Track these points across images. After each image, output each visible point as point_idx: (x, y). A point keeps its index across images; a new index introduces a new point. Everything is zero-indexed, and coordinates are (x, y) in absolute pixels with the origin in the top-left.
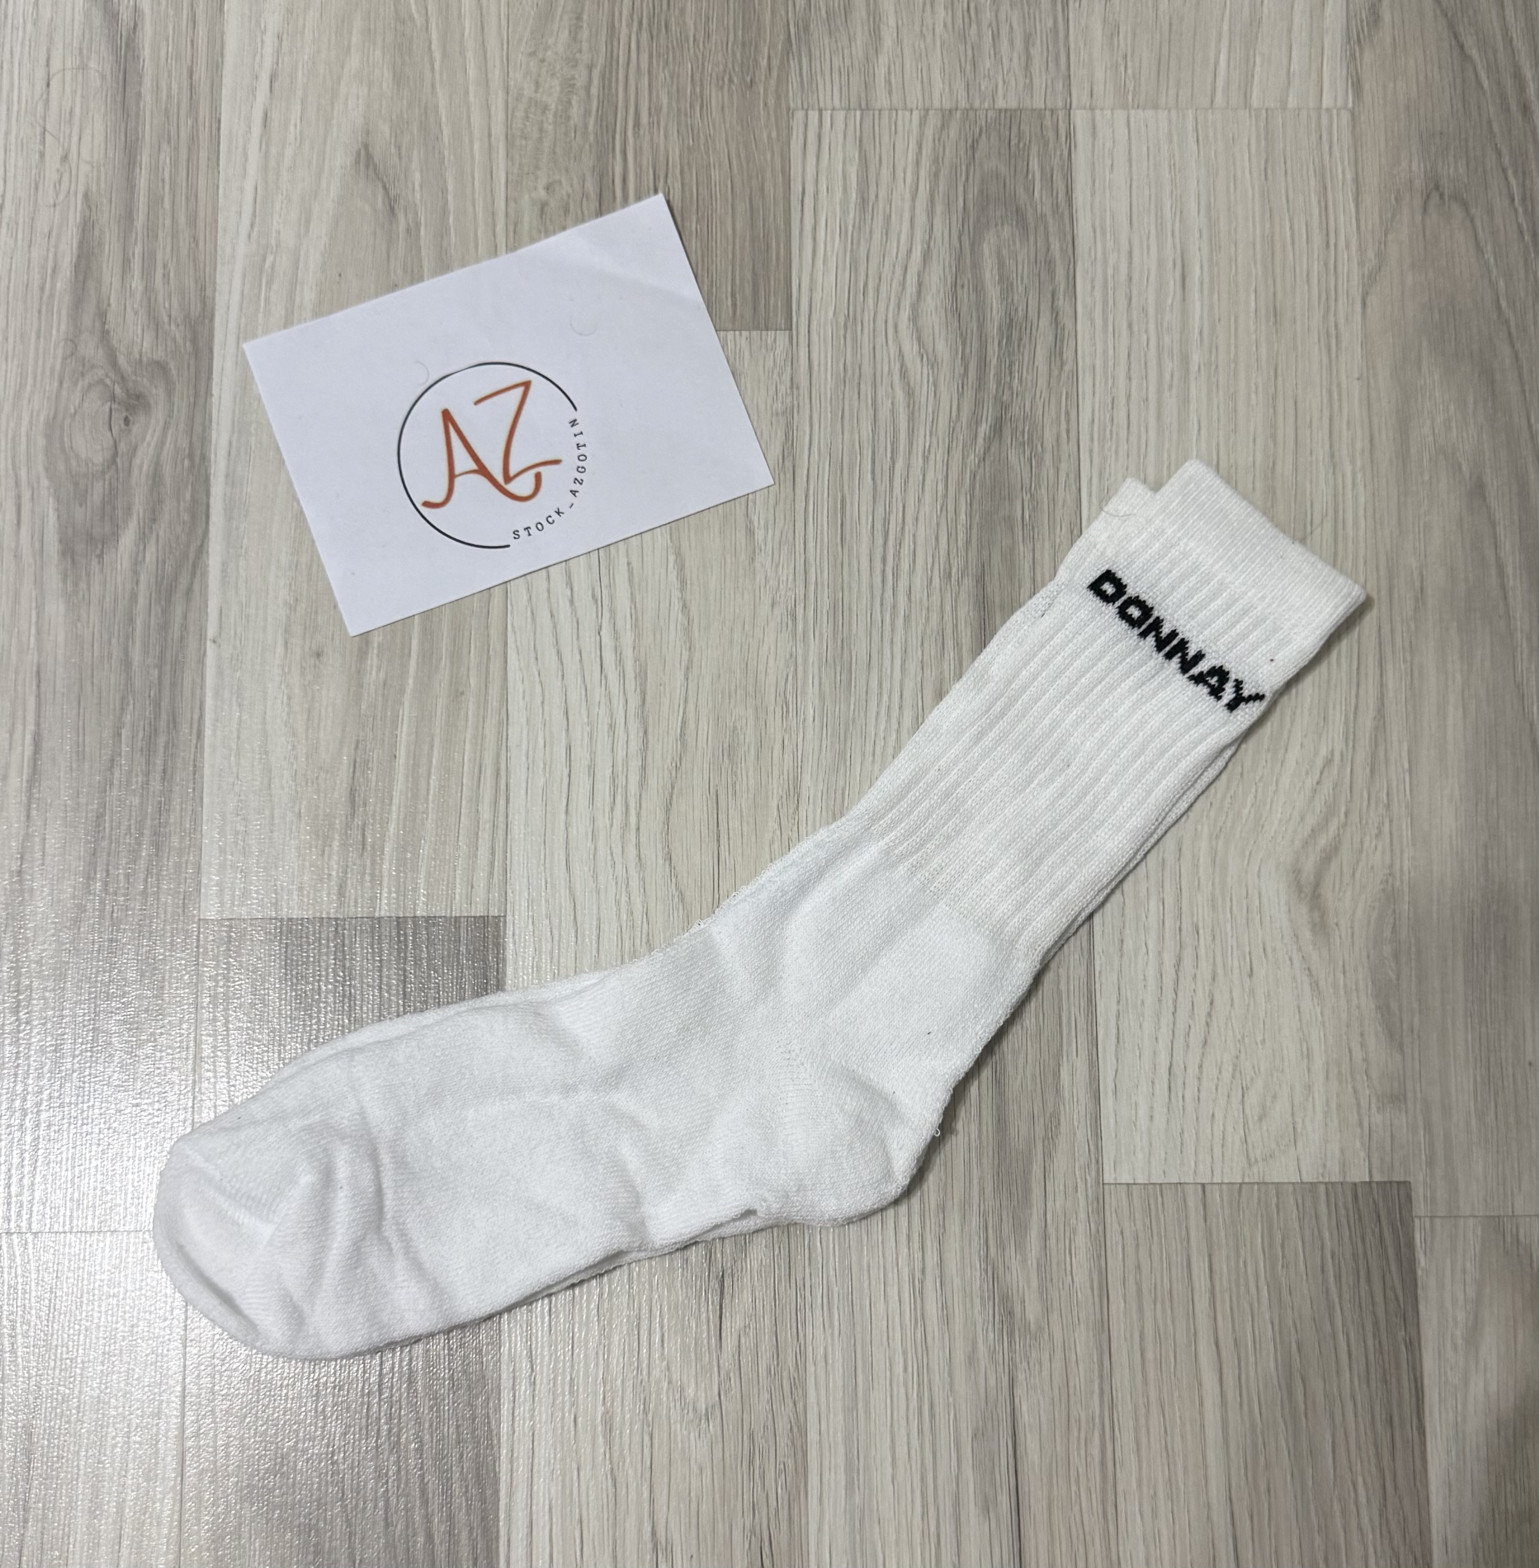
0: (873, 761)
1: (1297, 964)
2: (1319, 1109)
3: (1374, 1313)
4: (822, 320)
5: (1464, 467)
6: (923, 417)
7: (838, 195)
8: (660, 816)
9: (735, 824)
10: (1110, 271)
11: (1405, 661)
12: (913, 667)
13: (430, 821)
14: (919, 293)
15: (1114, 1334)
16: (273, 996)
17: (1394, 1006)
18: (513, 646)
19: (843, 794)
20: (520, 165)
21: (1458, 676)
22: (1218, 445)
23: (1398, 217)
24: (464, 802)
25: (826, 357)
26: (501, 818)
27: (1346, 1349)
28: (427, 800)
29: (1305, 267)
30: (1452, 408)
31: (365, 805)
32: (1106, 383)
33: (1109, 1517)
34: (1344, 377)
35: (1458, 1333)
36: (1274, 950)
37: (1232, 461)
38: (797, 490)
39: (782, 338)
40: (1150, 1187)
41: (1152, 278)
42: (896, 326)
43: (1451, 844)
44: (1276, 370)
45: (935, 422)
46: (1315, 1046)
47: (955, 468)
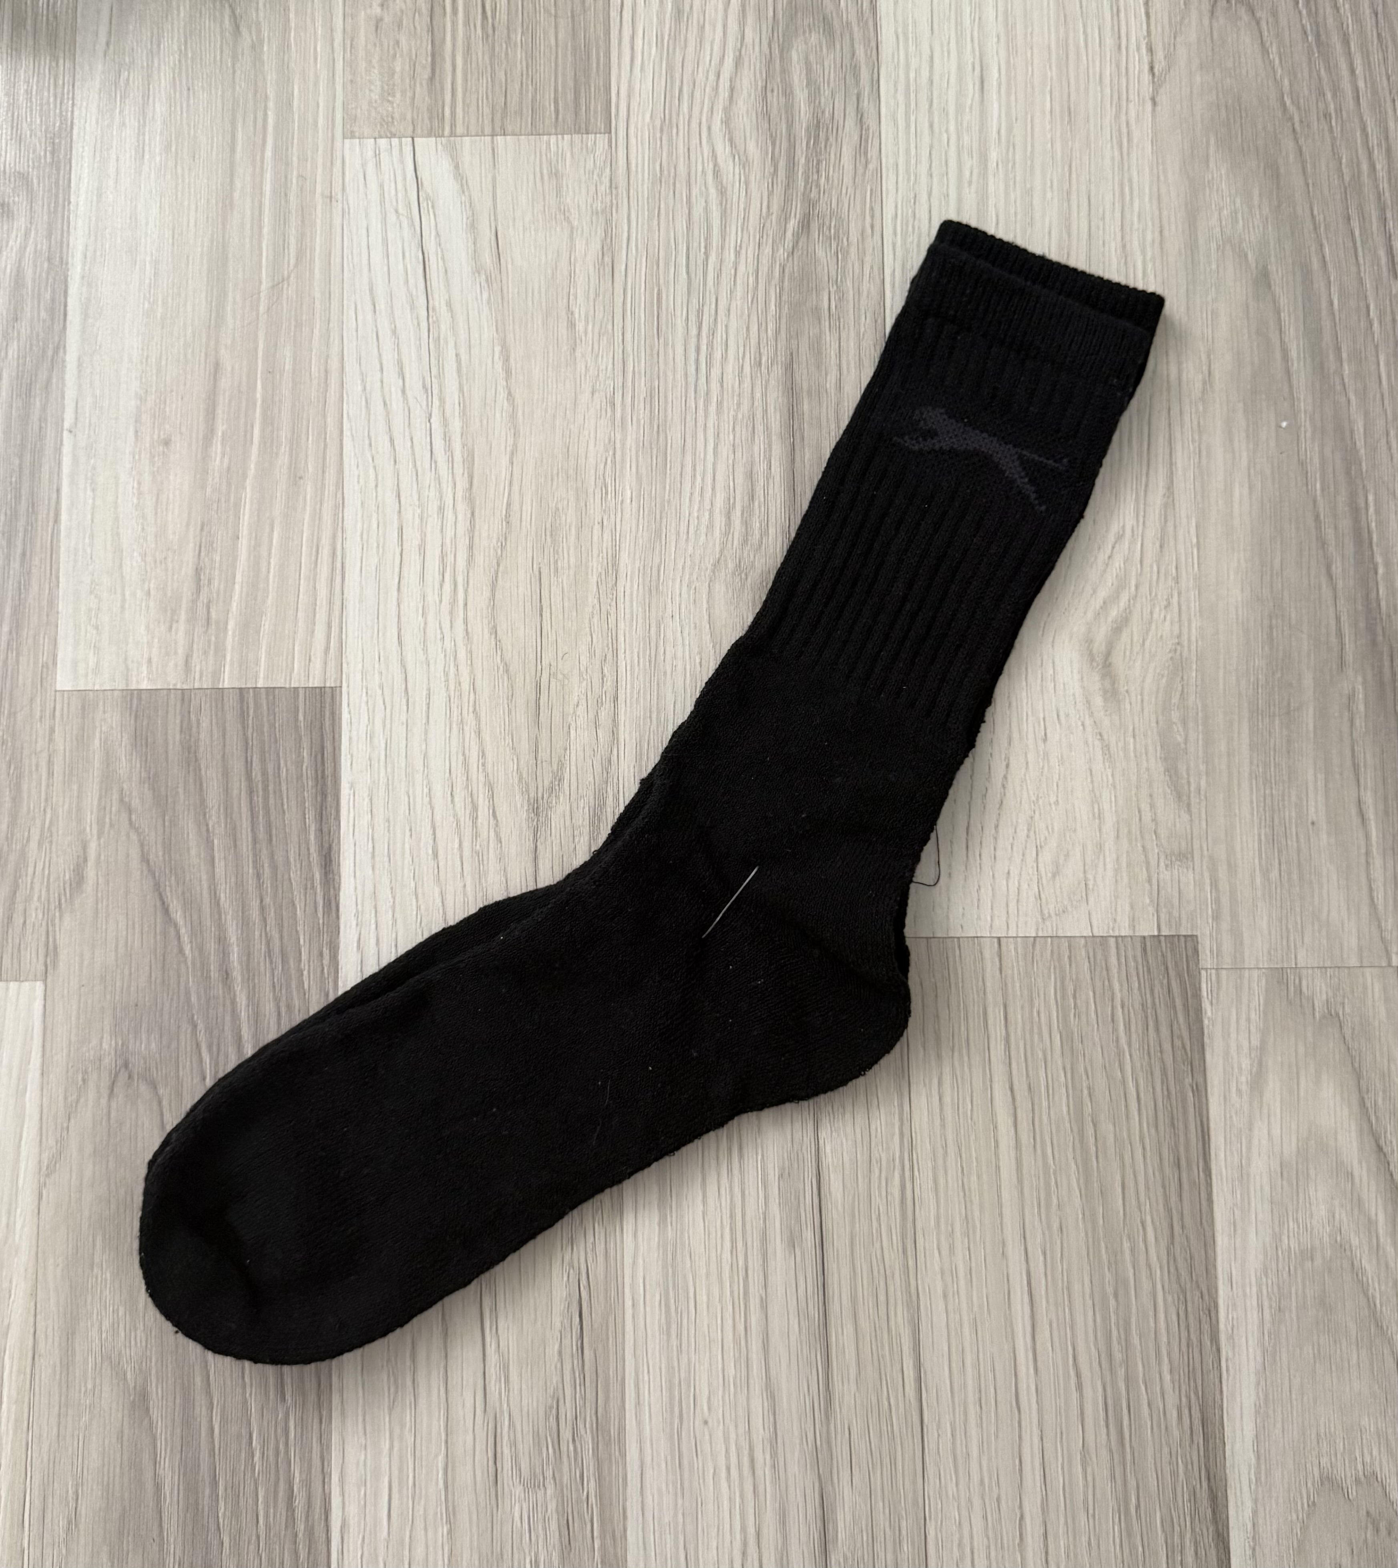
0: (687, 540)
1: (1089, 729)
2: (1109, 866)
3: (1162, 1061)
4: (640, 122)
5: (1250, 256)
6: (735, 213)
7: (655, 7)
8: (487, 593)
9: (557, 599)
10: (912, 75)
11: (1193, 441)
13: (270, 598)
14: (731, 97)
17: (1182, 768)
18: (349, 434)
19: (659, 571)
21: (1245, 454)
23: (1186, 21)
24: (302, 581)
25: (643, 157)
26: (336, 596)
27: (1135, 1094)
28: (267, 579)
29: (1098, 69)
30: (1238, 200)
31: (209, 584)
32: (909, 180)
33: (909, 1253)
34: (1135, 174)
35: (1243, 1079)
36: (1067, 715)
38: (616, 284)
39: (602, 140)
40: (949, 940)
41: (953, 79)
42: (709, 129)
43: (1237, 615)
44: (1070, 167)
45: (746, 219)
46: (1106, 807)
47: (765, 261)
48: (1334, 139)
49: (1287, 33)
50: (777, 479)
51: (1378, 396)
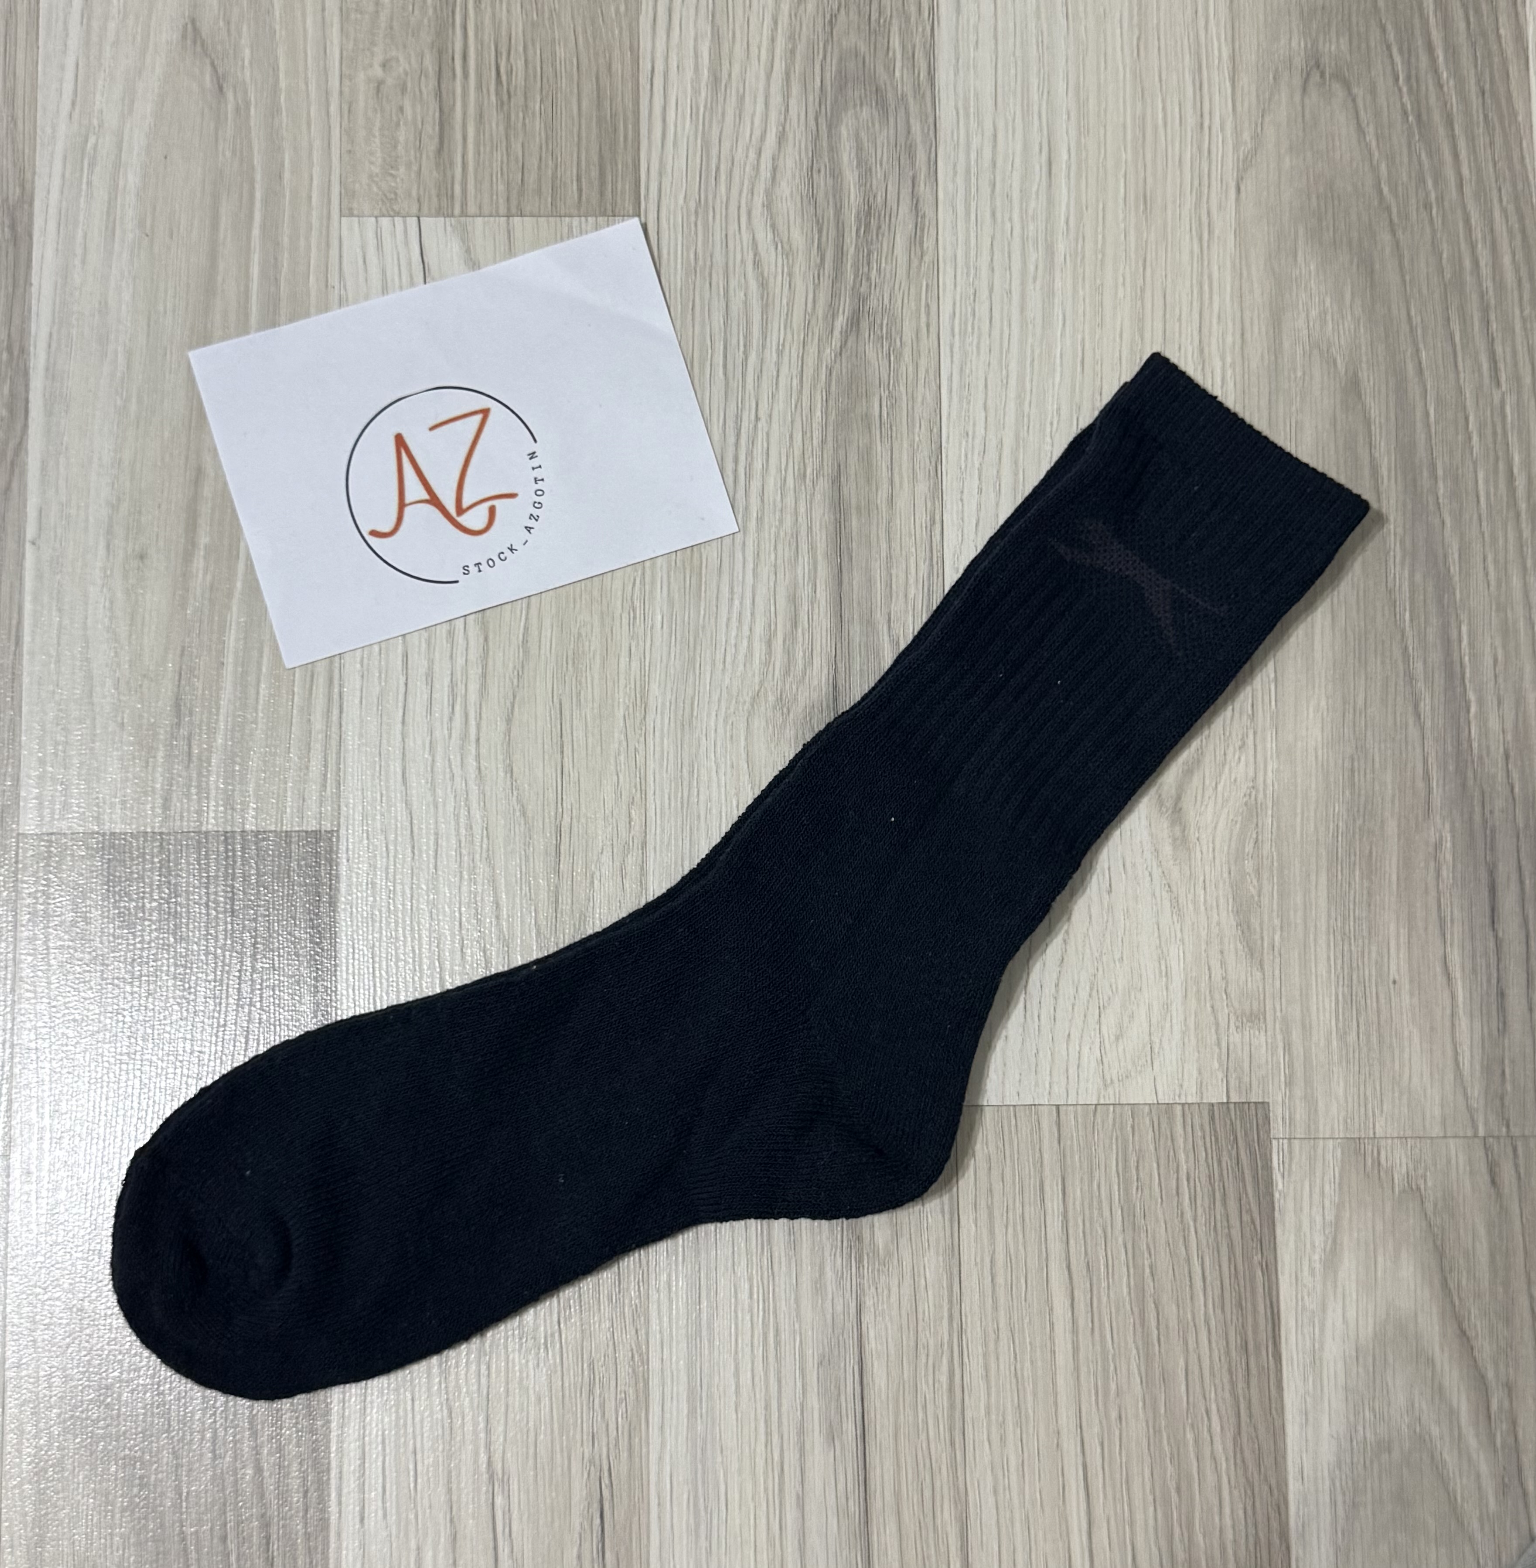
0: (724, 670)
1: (1156, 879)
2: (1177, 1028)
3: (1229, 1238)
4: (672, 207)
5: (1339, 361)
6: (777, 309)
7: (689, 74)
8: (501, 726)
9: (579, 734)
10: (973, 156)
12: (765, 571)
13: (258, 732)
14: (774, 178)
15: (964, 1258)
16: (95, 913)
17: (1255, 923)
19: (692, 704)
20: (355, 40)
22: (1083, 340)
23: (1275, 98)
24: (295, 712)
25: (677, 245)
26: (335, 729)
27: (1200, 1273)
28: (256, 711)
29: (1177, 150)
30: (1328, 300)
31: (191, 714)
32: (968, 274)
33: (957, 1446)
34: (1215, 270)
35: (1316, 1257)
36: (1134, 865)
37: (1098, 357)
40: (1004, 1108)
41: (1017, 162)
42: (749, 213)
43: (1316, 757)
44: (1145, 261)
45: (789, 314)
46: (1174, 964)
47: (810, 362)
48: (1434, 232)
49: (1386, 114)
50: (823, 603)
51: (1475, 517)
